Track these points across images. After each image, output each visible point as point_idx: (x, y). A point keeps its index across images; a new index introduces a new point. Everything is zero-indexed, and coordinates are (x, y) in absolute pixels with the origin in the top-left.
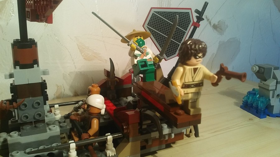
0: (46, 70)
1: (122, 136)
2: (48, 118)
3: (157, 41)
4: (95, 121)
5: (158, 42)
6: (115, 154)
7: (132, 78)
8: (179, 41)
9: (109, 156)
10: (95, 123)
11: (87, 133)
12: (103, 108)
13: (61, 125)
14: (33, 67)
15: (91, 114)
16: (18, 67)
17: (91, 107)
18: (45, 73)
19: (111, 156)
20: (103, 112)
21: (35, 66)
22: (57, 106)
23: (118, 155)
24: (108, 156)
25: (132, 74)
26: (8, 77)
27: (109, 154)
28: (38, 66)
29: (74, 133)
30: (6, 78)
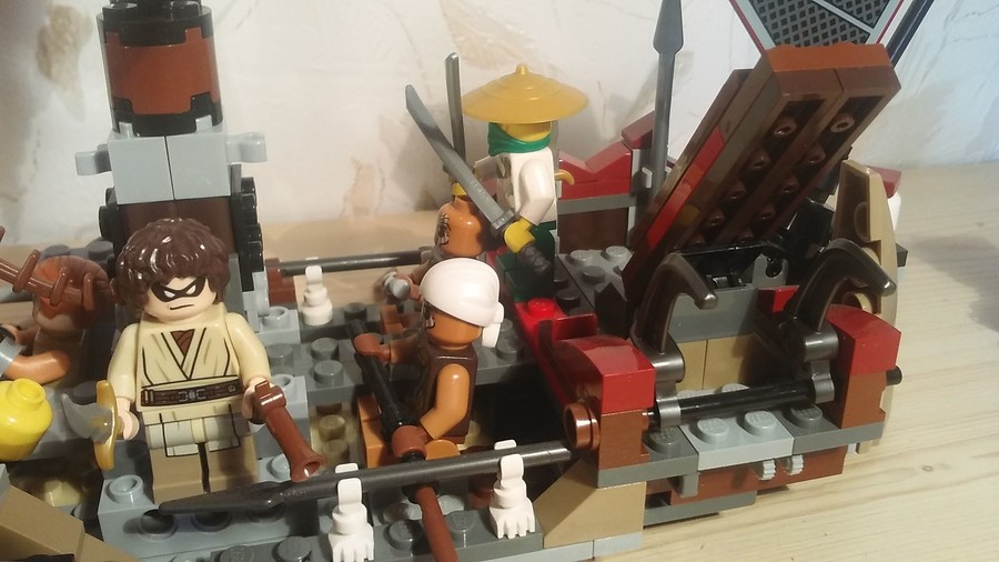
0: (256, 137)
1: (568, 458)
2: (270, 332)
3: (764, 20)
4: (456, 377)
5: (770, 22)
6: (533, 530)
7: (635, 170)
8: (869, 17)
9: (506, 536)
10: (454, 387)
11: (417, 423)
12: (491, 321)
13: (319, 369)
14: (192, 128)
15: (437, 344)
16: (127, 127)
17: (438, 317)
18: (246, 152)
19: (512, 536)
20: (491, 337)
21: (203, 123)
22: (314, 272)
23: (545, 535)
24: (500, 535)
25: (637, 153)
26: (92, 165)
27: (505, 528)
28: (217, 120)
29: (368, 410)
30: (80, 172)
